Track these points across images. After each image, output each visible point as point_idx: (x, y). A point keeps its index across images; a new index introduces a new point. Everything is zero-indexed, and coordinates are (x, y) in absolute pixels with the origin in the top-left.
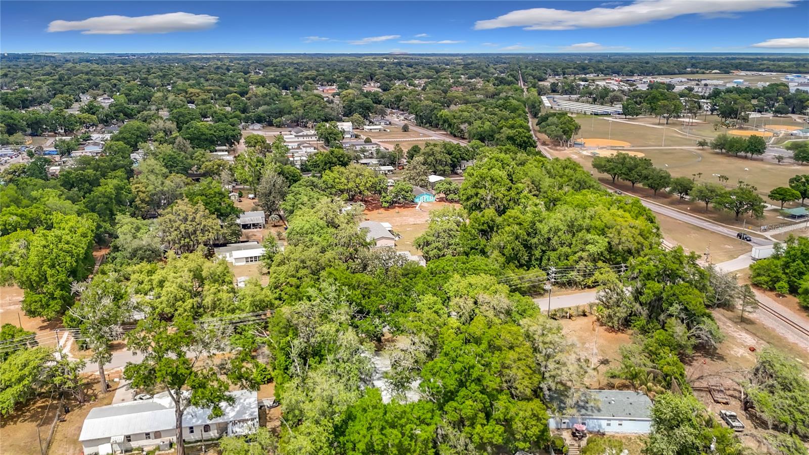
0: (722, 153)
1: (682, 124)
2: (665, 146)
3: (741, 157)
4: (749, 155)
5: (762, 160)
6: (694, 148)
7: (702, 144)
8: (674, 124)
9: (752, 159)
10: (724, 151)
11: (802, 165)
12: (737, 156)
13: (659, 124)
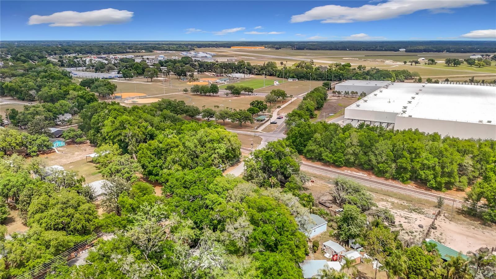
0: (197, 95)
1: (160, 81)
2: (166, 93)
3: (207, 96)
4: (211, 94)
5: (218, 96)
6: (182, 93)
7: (186, 91)
8: (155, 81)
9: (213, 96)
10: (198, 93)
11: (236, 96)
12: (205, 95)
13: (148, 82)
